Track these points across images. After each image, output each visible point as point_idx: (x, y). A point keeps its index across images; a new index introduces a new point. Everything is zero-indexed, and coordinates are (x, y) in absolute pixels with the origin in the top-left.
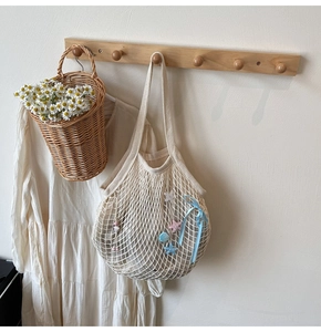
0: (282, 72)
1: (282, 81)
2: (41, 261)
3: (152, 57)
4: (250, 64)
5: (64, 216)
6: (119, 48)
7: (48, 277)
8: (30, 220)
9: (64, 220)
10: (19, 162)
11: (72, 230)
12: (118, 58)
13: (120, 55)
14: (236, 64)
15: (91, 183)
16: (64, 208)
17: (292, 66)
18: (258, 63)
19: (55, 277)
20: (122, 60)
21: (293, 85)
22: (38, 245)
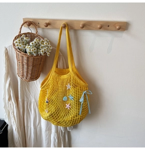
0: (119, 29)
3: (62, 25)
4: (105, 26)
5: (25, 97)
6: (47, 22)
9: (25, 99)
11: (29, 104)
12: (47, 26)
14: (99, 26)
16: (25, 94)
17: (123, 27)
18: (108, 26)
20: (49, 27)
21: (124, 35)
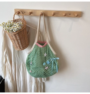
0: (77, 16)
1: (77, 19)
2: (10, 75)
3: (40, 13)
4: (68, 14)
5: (17, 61)
6: (31, 11)
7: (13, 79)
8: (6, 63)
9: (17, 62)
10: (3, 46)
11: (19, 65)
12: (30, 14)
13: (31, 13)
14: (64, 15)
15: (24, 51)
16: (16, 59)
17: (79, 15)
18: (70, 14)
19: (14, 79)
20: (31, 15)
21: (80, 20)
22: (9, 70)
